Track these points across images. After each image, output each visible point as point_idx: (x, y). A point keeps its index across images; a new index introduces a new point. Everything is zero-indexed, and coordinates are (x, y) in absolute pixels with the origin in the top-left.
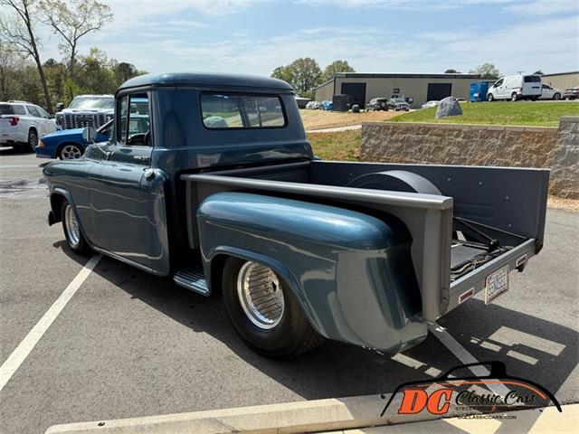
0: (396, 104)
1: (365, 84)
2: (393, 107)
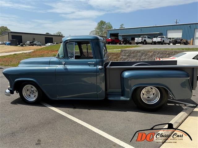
0: (37, 44)
1: (21, 36)
2: (36, 45)
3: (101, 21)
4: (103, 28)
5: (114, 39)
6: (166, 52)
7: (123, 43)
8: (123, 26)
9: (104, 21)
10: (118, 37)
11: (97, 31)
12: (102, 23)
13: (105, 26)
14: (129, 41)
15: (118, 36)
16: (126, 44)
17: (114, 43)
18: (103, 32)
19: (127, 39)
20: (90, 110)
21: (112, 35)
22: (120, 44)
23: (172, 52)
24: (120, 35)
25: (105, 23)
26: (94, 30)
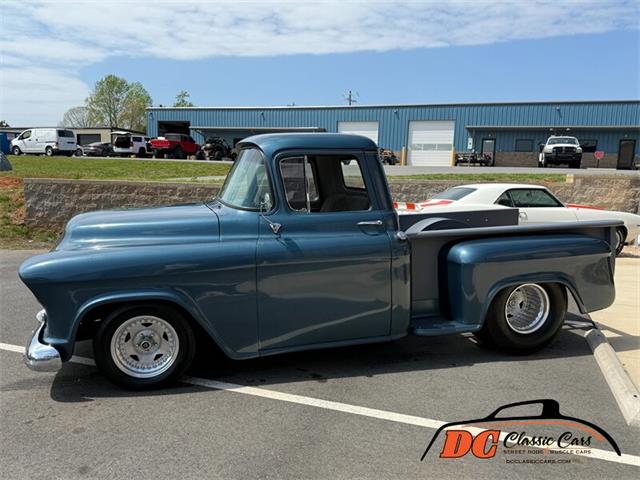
3: (110, 77)
4: (118, 100)
5: (179, 140)
6: (401, 185)
7: (210, 154)
8: (185, 99)
9: (120, 76)
10: (189, 134)
11: (94, 110)
12: (112, 85)
13: (125, 96)
14: (230, 149)
15: (187, 131)
16: (220, 160)
17: (181, 155)
18: (119, 115)
19: (224, 143)
20: (371, 376)
21: (165, 127)
22: (201, 157)
23: (417, 187)
24: (196, 130)
25: (123, 83)
26: (83, 104)
